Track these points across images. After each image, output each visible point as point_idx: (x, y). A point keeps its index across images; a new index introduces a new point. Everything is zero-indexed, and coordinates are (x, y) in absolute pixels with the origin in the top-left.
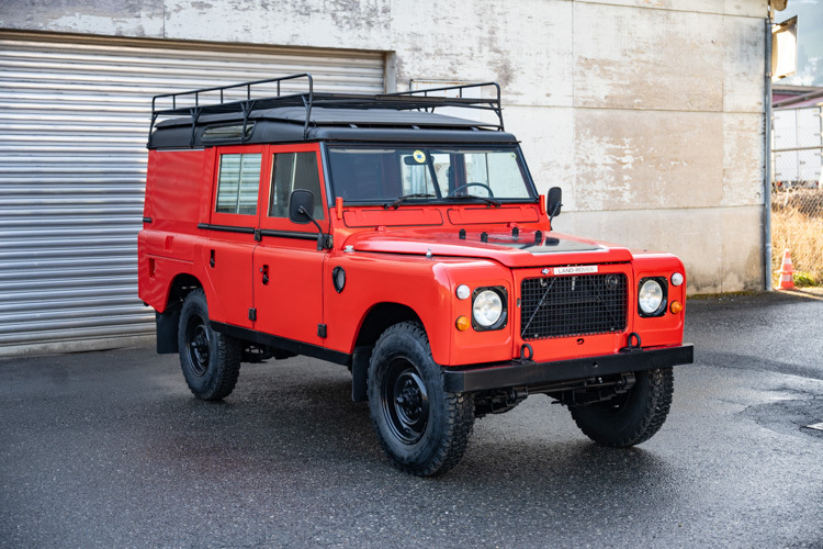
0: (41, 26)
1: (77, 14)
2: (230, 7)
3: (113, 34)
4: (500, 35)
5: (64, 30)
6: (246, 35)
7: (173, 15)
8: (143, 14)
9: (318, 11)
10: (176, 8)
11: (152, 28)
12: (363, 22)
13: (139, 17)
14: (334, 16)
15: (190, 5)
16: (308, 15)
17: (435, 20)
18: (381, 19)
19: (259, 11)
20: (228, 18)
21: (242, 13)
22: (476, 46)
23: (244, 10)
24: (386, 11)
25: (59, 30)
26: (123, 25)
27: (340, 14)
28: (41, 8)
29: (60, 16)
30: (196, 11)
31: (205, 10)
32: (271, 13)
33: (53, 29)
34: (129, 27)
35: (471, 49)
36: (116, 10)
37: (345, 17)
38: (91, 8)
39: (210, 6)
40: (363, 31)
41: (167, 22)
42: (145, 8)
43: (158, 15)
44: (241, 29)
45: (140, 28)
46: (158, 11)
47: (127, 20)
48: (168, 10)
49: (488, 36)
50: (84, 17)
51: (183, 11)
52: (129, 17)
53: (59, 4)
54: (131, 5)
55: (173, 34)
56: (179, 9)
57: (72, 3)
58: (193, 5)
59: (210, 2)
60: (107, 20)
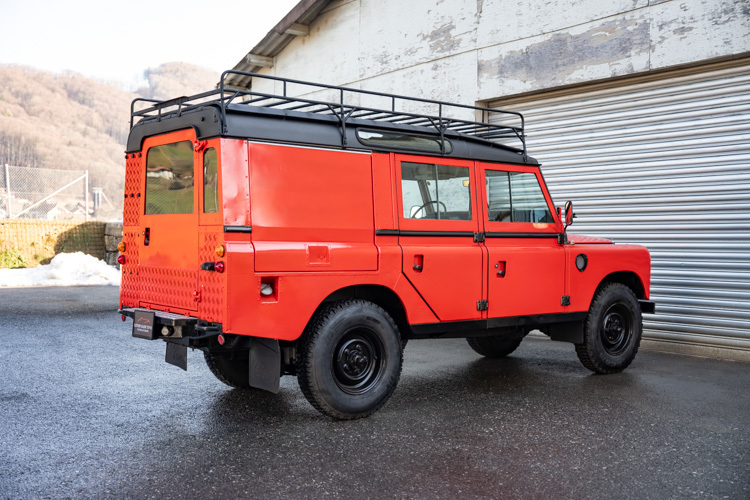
0: (561, 82)
1: (584, 67)
2: (708, 24)
3: (609, 77)
6: (727, 47)
7: (658, 47)
8: (633, 53)
10: (660, 40)
11: (639, 62)
13: (629, 56)
15: (672, 33)
20: (708, 36)
21: (721, 26)
23: (725, 22)
25: (572, 82)
26: (617, 67)
28: (561, 68)
29: (573, 72)
30: (678, 37)
31: (686, 34)
33: (568, 83)
34: (621, 68)
36: (613, 54)
38: (595, 58)
39: (691, 29)
41: (652, 55)
42: (634, 47)
43: (645, 50)
44: (721, 42)
45: (631, 66)
46: (645, 46)
47: (620, 62)
48: (653, 43)
50: (589, 68)
51: (666, 41)
52: (622, 58)
53: (573, 62)
54: (624, 47)
55: (655, 65)
56: (663, 38)
57: (581, 59)
58: (675, 32)
59: (691, 25)
60: (605, 66)
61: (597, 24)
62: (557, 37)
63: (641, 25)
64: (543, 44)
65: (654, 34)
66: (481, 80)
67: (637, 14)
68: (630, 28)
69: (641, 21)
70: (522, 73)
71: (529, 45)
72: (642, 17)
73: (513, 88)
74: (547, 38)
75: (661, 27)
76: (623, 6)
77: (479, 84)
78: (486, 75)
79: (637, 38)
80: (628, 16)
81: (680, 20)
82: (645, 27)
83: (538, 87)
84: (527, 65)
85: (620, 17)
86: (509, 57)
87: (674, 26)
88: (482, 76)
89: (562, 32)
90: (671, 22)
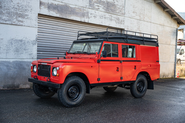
0: (68, 18)
2: (99, 18)
3: (80, 21)
4: (140, 27)
5: (72, 19)
6: (102, 23)
8: (85, 17)
9: (113, 20)
12: (120, 23)
13: (84, 18)
14: (116, 21)
16: (112, 20)
17: (131, 24)
18: (123, 23)
19: (104, 19)
20: (99, 20)
22: (137, 29)
23: (102, 18)
24: (124, 21)
26: (82, 19)
27: (117, 21)
28: (68, 14)
29: (71, 16)
30: (94, 18)
32: (106, 20)
35: (136, 30)
36: (81, 16)
37: (117, 22)
38: (76, 15)
39: (96, 17)
40: (120, 25)
41: (89, 19)
42: (86, 16)
43: (88, 18)
44: (101, 22)
45: (85, 20)
46: (88, 17)
48: (89, 17)
49: (138, 27)
50: (75, 17)
51: (92, 18)
53: (71, 14)
54: (83, 15)
55: (90, 22)
56: (91, 17)
57: (73, 14)
58: (94, 16)
59: (96, 16)
60: (79, 18)
61: (77, 7)
62: (66, 5)
63: (87, 12)
64: (62, 5)
65: (90, 15)
66: (41, 7)
67: (86, 9)
68: (85, 12)
69: (87, 11)
70: (56, 11)
71: (58, 4)
72: (87, 10)
73: (53, 14)
74: (63, 4)
75: (91, 14)
76: (83, 6)
77: (40, 8)
78: (43, 7)
79: (86, 14)
80: (84, 8)
81: (95, 14)
82: (88, 13)
83: (61, 17)
84: (58, 9)
85: (82, 8)
86: (51, 4)
87: (93, 15)
88: (42, 6)
89: (67, 4)
90: (93, 14)
